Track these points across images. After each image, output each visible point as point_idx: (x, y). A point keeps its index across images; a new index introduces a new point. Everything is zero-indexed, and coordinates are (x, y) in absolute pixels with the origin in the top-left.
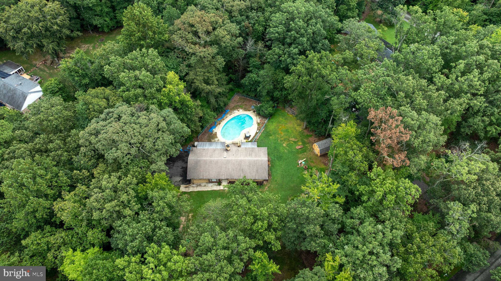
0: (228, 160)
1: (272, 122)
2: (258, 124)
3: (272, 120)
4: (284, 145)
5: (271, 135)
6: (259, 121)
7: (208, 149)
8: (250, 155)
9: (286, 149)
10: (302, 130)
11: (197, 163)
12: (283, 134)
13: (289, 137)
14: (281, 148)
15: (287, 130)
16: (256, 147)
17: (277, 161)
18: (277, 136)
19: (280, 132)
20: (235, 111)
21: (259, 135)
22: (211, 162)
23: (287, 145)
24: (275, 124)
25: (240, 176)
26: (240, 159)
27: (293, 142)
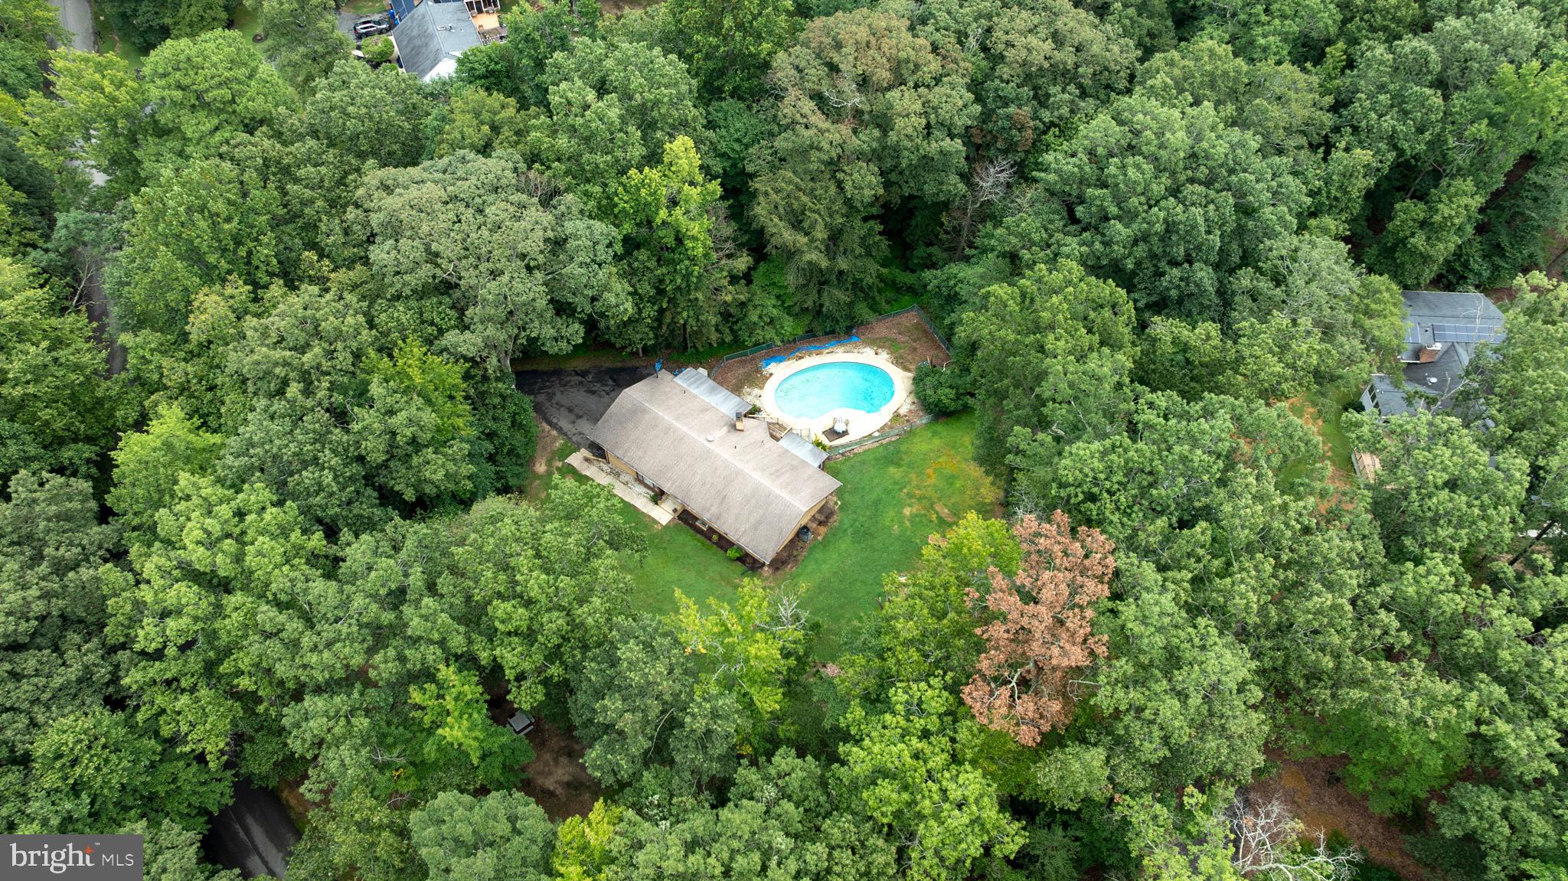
0: (709, 452)
1: (935, 433)
2: (897, 416)
3: (940, 428)
4: (907, 511)
5: (898, 465)
6: (903, 411)
7: (696, 397)
8: (777, 474)
9: (901, 523)
10: (992, 503)
11: (637, 411)
12: (932, 481)
13: (939, 499)
14: (892, 513)
15: (953, 477)
16: (816, 465)
17: (848, 540)
18: (913, 476)
19: (929, 471)
20: (868, 350)
21: (869, 445)
22: (668, 429)
23: (913, 517)
24: (937, 442)
25: (708, 510)
26: (740, 465)
27: (939, 518)
